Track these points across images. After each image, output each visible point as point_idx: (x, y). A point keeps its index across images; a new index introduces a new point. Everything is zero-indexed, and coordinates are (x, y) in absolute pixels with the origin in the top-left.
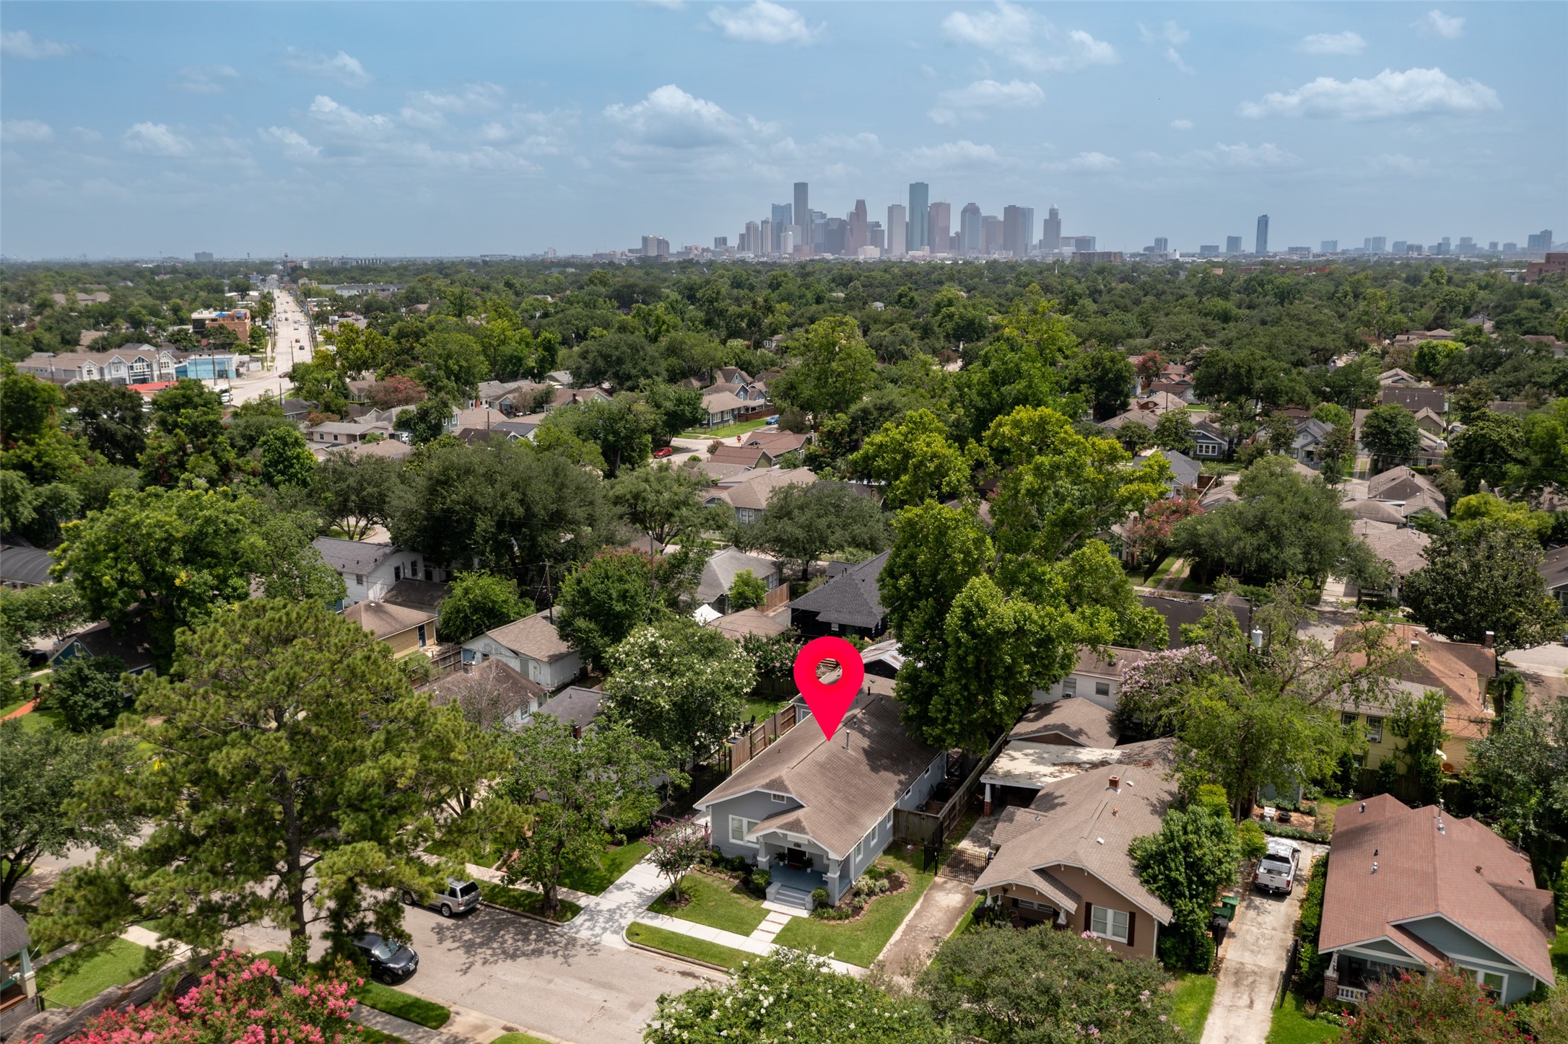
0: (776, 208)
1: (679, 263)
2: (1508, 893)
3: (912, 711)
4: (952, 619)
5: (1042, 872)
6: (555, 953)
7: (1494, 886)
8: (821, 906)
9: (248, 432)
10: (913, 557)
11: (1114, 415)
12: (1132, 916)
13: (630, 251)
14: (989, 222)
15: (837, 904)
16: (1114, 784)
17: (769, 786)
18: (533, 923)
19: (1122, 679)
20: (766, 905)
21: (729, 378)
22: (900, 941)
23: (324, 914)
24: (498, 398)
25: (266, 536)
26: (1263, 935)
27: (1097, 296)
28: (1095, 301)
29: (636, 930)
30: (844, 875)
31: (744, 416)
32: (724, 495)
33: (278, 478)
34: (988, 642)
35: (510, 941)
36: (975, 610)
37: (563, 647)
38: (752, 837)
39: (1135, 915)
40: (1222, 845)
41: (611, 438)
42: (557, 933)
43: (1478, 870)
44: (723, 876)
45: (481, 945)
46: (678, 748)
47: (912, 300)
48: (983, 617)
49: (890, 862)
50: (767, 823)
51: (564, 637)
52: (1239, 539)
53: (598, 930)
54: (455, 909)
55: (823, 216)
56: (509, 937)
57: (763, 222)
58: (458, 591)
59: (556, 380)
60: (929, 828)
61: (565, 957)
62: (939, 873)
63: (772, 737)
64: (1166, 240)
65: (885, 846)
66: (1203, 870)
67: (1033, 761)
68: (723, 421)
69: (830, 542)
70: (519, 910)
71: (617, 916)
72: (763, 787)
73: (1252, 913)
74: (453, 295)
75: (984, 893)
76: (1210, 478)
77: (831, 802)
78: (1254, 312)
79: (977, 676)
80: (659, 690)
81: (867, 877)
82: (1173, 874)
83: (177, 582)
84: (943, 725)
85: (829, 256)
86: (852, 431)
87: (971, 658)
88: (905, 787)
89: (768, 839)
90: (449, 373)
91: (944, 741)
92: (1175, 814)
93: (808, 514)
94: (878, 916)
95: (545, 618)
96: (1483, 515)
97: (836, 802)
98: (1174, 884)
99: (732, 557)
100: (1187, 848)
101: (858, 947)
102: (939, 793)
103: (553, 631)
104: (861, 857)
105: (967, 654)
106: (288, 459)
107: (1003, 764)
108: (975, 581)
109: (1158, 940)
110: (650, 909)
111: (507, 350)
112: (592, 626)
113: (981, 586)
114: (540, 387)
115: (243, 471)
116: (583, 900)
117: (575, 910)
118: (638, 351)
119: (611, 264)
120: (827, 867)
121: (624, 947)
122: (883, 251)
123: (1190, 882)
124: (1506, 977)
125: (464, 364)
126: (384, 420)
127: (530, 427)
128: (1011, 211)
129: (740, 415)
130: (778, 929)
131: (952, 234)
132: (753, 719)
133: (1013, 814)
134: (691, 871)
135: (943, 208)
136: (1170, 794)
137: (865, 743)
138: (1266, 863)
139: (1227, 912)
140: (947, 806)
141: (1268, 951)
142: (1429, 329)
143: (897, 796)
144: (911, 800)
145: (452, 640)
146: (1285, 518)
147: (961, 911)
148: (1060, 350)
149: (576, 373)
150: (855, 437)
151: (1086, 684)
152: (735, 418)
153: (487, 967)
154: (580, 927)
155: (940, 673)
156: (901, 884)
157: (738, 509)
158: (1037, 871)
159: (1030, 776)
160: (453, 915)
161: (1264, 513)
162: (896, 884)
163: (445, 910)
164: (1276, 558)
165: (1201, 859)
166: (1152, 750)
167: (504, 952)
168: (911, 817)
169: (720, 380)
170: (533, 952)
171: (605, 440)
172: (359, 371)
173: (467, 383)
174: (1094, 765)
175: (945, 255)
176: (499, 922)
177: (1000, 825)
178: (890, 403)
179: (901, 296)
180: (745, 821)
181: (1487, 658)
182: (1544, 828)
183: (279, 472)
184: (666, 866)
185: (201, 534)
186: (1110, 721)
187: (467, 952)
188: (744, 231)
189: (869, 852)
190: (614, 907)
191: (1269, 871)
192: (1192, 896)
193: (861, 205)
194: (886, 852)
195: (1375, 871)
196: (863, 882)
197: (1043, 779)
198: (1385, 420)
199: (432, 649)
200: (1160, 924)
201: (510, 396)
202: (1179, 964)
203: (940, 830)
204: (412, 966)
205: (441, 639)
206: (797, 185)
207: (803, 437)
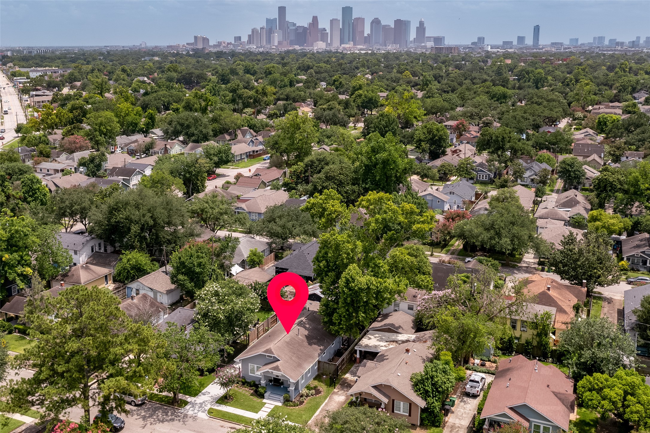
0: (268, 21)
1: (215, 53)
2: (558, 395)
3: (326, 320)
4: (342, 282)
5: (375, 387)
6: (179, 420)
7: (553, 392)
8: (287, 401)
9: (8, 171)
10: (326, 253)
11: (439, 157)
12: (410, 404)
13: (187, 44)
14: (386, 28)
15: (294, 400)
16: (407, 351)
17: (265, 352)
18: (169, 408)
19: (418, 303)
20: (264, 401)
21: (244, 134)
22: (319, 415)
23: (97, 403)
24: (126, 145)
25: (38, 237)
26: (465, 412)
27: (440, 79)
28: (439, 82)
29: (211, 411)
30: (296, 389)
31: (253, 156)
32: (243, 205)
33: (30, 199)
34: (355, 294)
35: (161, 416)
36: (350, 279)
37: (173, 286)
38: (259, 373)
39: (411, 404)
40: (446, 377)
41: (188, 175)
42: (179, 412)
43: (548, 386)
44: (246, 389)
45: (149, 417)
46: (227, 335)
47: (341, 83)
48: (353, 282)
49: (316, 383)
50: (265, 367)
51: (173, 283)
52: (481, 233)
53: (196, 411)
54: (137, 403)
55: (294, 25)
56: (160, 414)
57: (261, 28)
58: (125, 260)
59: (155, 134)
60: (332, 368)
61: (183, 421)
62: (336, 387)
63: (267, 328)
64: (484, 38)
65: (314, 376)
66: (438, 386)
67: (378, 340)
68: (241, 159)
69: (293, 233)
70: (163, 403)
71: (203, 406)
72: (263, 352)
73: (462, 404)
74: (97, 82)
75: (351, 395)
76: (481, 194)
77: (291, 358)
78: (521, 91)
79: (353, 305)
80: (219, 311)
81: (306, 389)
82: (426, 388)
83: (4, 259)
84: (339, 325)
85: (297, 47)
86: (306, 171)
87: (349, 299)
88: (323, 351)
89: (266, 375)
90: (101, 133)
91: (339, 332)
92: (429, 364)
93: (284, 220)
94: (310, 405)
95: (163, 272)
96: (599, 220)
97: (293, 358)
98: (427, 392)
99: (248, 241)
100: (432, 378)
101: (301, 417)
102: (338, 353)
103: (168, 278)
104: (303, 381)
105: (347, 297)
106: (35, 190)
107: (365, 341)
108: (351, 267)
109: (421, 414)
110: (217, 402)
111: (129, 119)
112: (186, 278)
113: (353, 269)
114: (148, 140)
115: (16, 198)
116: (189, 399)
117: (186, 403)
118: (198, 121)
119: (178, 54)
120: (290, 385)
121: (207, 418)
122: (328, 45)
123: (433, 391)
124: (551, 427)
125: (109, 128)
126: (70, 159)
127: (146, 166)
128: (399, 23)
129: (250, 155)
130: (269, 410)
131: (366, 35)
132: (258, 320)
133: (366, 363)
134: (234, 388)
135: (361, 21)
136: (432, 354)
137: (306, 333)
138: (470, 383)
139: (451, 403)
140: (341, 359)
141: (466, 419)
142: (612, 102)
143: (319, 355)
144: (326, 356)
145: (121, 282)
146: (502, 225)
147: (344, 403)
148: (415, 117)
149: (166, 132)
150: (307, 174)
151: (404, 305)
152: (247, 156)
153: (152, 426)
154: (188, 410)
155: (337, 303)
156: (320, 392)
157: (250, 212)
158: (372, 387)
159: (376, 347)
160: (136, 405)
161: (493, 222)
162: (318, 392)
163: (133, 403)
164: (498, 243)
165: (437, 382)
166: (428, 335)
167: (158, 420)
168: (325, 364)
169: (240, 136)
170: (170, 420)
171: (184, 176)
172: (53, 129)
173: (110, 137)
174: (403, 342)
175: (361, 47)
176: (155, 408)
177: (360, 368)
178: (324, 158)
179: (335, 81)
180: (256, 366)
181: (582, 292)
182: (580, 369)
183: (30, 196)
184: (224, 385)
185: (12, 237)
186: (413, 322)
187: (144, 420)
188: (251, 34)
189: (307, 379)
190: (202, 402)
191: (471, 387)
192: (433, 397)
193: (315, 19)
194: (315, 379)
195: (508, 387)
196: (304, 391)
197: (381, 348)
198: (568, 165)
199: (111, 286)
200: (421, 408)
201: (133, 145)
202: (429, 424)
203: (337, 370)
204: (123, 425)
205: (115, 281)
206: (280, 8)
207: (282, 171)
